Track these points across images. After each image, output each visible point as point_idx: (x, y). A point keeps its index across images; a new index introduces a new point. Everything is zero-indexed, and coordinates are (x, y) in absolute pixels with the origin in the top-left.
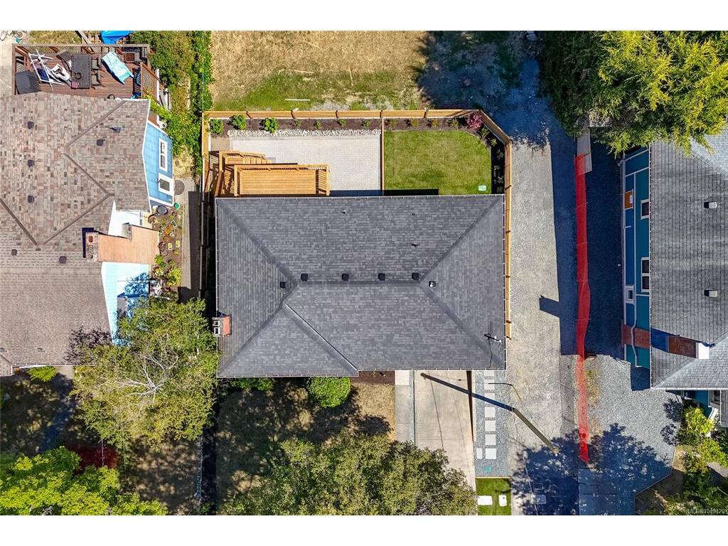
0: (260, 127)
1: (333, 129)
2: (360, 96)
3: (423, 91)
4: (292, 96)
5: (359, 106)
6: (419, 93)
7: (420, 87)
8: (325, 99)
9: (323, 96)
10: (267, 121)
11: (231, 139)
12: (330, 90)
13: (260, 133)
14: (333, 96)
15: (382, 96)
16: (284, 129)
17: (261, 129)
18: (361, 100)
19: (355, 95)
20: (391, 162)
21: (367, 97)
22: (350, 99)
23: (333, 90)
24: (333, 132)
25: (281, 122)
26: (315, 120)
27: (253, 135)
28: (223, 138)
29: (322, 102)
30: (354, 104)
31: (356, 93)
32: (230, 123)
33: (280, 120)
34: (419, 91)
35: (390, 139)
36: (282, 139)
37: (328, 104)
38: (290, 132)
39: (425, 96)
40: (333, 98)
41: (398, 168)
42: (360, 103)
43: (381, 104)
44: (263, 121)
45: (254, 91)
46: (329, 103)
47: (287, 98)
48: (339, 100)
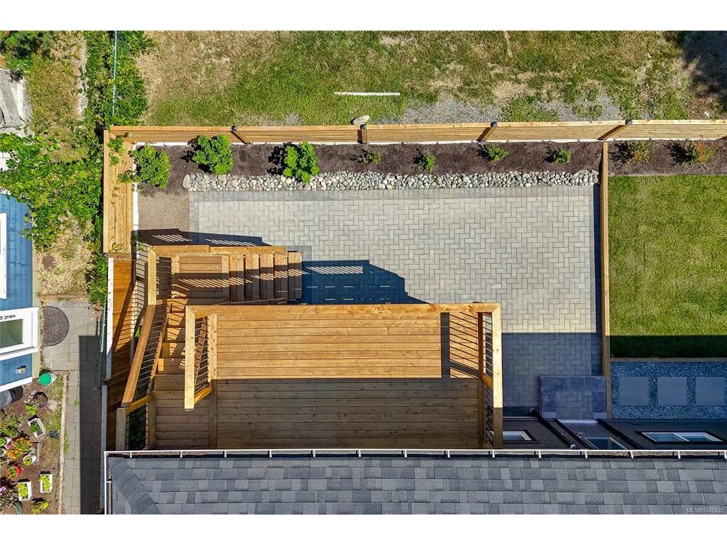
0: (271, 165)
1: (466, 169)
2: (532, 83)
3: (698, 68)
4: (353, 84)
5: (526, 108)
6: (686, 74)
7: (689, 58)
8: (437, 91)
9: (435, 84)
10: (290, 150)
11: (192, 198)
12: (451, 67)
13: (271, 181)
14: (458, 82)
15: (590, 81)
16: (333, 171)
17: (273, 172)
18: (532, 93)
19: (518, 81)
20: (630, 259)
21: (548, 86)
22: (503, 91)
23: (460, 67)
24: (466, 179)
25: (327, 154)
26: (419, 148)
27: (251, 190)
28: (172, 196)
29: (431, 98)
30: (514, 103)
31: (520, 76)
32: (188, 157)
33: (324, 148)
34: (685, 67)
35: (628, 198)
36: (329, 199)
37: (446, 103)
38: (352, 179)
39: (704, 81)
40: (460, 89)
41: (649, 275)
42: (530, 100)
43: (587, 104)
44: (277, 150)
45: (254, 72)
46: (451, 100)
47: (341, 89)
48: (475, 94)
